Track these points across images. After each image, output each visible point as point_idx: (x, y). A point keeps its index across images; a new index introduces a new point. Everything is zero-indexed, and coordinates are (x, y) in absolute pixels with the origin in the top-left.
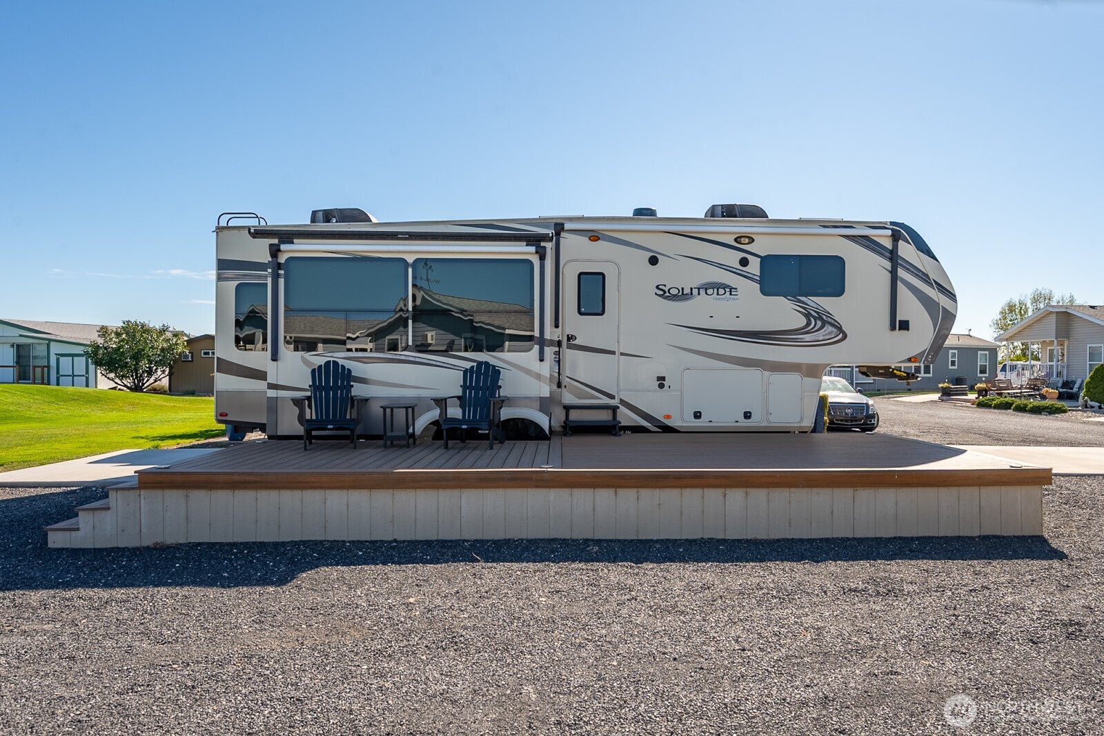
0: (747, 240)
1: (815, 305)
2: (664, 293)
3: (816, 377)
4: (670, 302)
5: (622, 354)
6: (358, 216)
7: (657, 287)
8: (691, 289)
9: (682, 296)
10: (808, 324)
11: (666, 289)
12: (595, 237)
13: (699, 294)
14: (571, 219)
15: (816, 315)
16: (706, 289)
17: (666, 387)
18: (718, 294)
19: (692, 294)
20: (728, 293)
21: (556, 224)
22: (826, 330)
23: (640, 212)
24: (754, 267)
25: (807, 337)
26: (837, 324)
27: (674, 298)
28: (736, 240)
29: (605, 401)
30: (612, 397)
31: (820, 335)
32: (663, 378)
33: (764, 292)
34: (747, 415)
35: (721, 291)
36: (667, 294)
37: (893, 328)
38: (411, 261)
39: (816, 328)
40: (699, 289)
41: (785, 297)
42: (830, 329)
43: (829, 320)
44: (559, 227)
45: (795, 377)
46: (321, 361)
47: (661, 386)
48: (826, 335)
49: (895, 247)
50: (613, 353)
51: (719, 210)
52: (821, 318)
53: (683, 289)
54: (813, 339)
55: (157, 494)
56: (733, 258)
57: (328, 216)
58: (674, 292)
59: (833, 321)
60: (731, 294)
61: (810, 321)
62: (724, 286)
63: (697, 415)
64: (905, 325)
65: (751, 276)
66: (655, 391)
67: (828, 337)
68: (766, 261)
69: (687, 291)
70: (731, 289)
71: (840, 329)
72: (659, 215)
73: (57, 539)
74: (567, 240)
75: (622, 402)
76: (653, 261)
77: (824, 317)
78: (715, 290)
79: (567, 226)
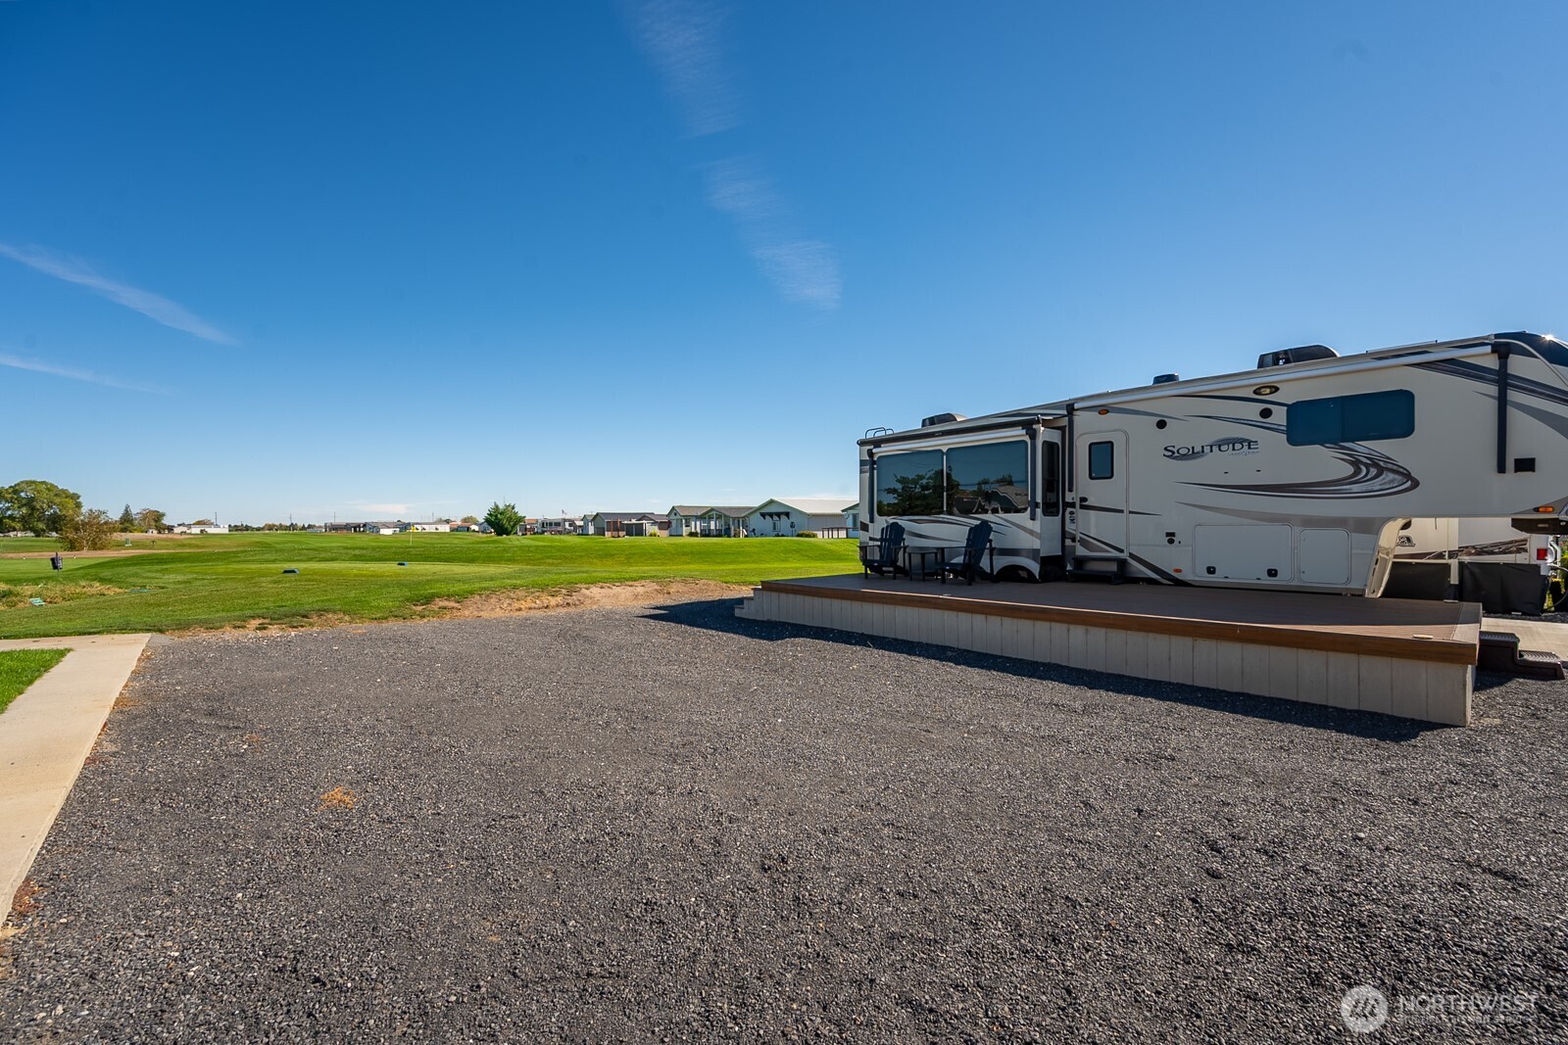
0: (1268, 391)
1: (1366, 451)
2: (1172, 454)
3: (1369, 533)
4: (1179, 462)
5: (1131, 512)
6: (949, 418)
7: (1166, 449)
8: (1203, 447)
9: (1193, 455)
10: (1358, 471)
11: (1175, 450)
12: (1104, 410)
13: (1211, 451)
14: (1082, 399)
15: (1369, 462)
16: (1220, 446)
17: (1176, 542)
18: (1234, 449)
19: (1203, 451)
20: (1245, 448)
21: (1068, 405)
22: (1384, 479)
23: (1159, 380)
24: (1279, 416)
25: (1355, 487)
26: (1402, 470)
27: (1184, 457)
28: (1255, 392)
29: (1115, 554)
30: (1122, 551)
31: (1376, 484)
32: (1173, 534)
33: (1292, 441)
34: (1272, 573)
35: (1238, 446)
36: (1176, 454)
37: (1501, 469)
38: (945, 451)
39: (1369, 477)
40: (1211, 447)
41: (1322, 445)
42: (1391, 476)
43: (1390, 466)
44: (1070, 408)
45: (1339, 534)
46: (891, 521)
47: (1171, 541)
48: (1384, 484)
49: (1504, 365)
50: (1122, 511)
51: (1270, 359)
52: (1375, 465)
53: (1193, 448)
54: (1364, 489)
55: (774, 595)
56: (1252, 411)
57: (932, 421)
58: (1182, 452)
59: (1395, 467)
60: (1249, 448)
61: (1360, 469)
62: (1241, 441)
63: (1211, 570)
64: (1526, 465)
65: (1276, 427)
66: (1165, 546)
67: (1387, 487)
68: (1294, 410)
69: (1198, 449)
70: (1250, 443)
71: (1408, 476)
72: (1181, 379)
73: (738, 613)
74: (1080, 418)
75: (1132, 556)
76: (1161, 424)
77: (1381, 463)
78: (1231, 445)
79: (1076, 406)
